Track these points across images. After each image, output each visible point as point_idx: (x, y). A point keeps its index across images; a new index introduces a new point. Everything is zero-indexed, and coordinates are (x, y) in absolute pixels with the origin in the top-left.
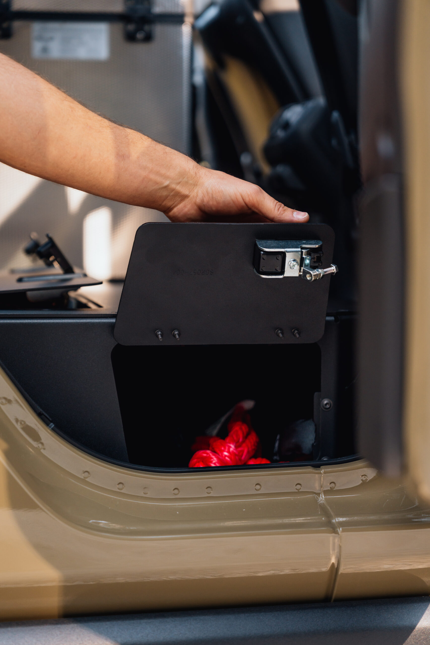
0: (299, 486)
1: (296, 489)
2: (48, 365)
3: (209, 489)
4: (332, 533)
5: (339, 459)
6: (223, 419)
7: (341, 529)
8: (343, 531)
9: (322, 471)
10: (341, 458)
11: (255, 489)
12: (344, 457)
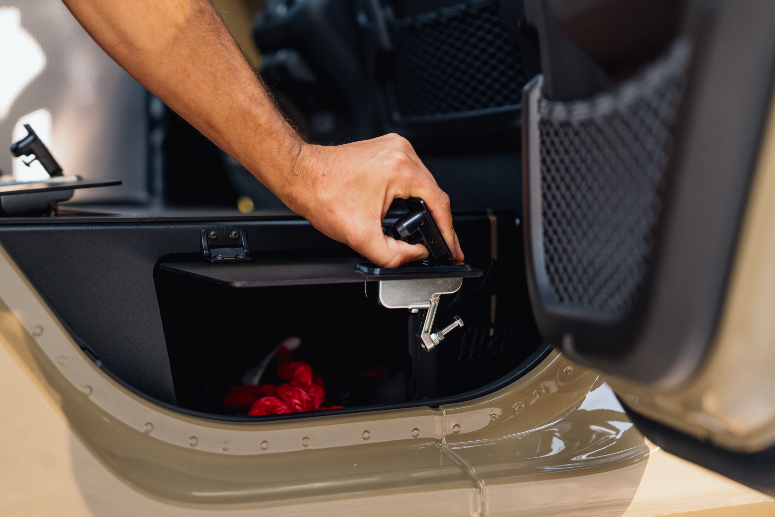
0: (416, 431)
1: (413, 435)
2: (70, 287)
3: (306, 440)
4: (472, 487)
5: (459, 396)
6: (265, 363)
7: (483, 482)
8: (486, 484)
9: (444, 412)
10: (461, 394)
11: (363, 438)
12: (463, 393)
